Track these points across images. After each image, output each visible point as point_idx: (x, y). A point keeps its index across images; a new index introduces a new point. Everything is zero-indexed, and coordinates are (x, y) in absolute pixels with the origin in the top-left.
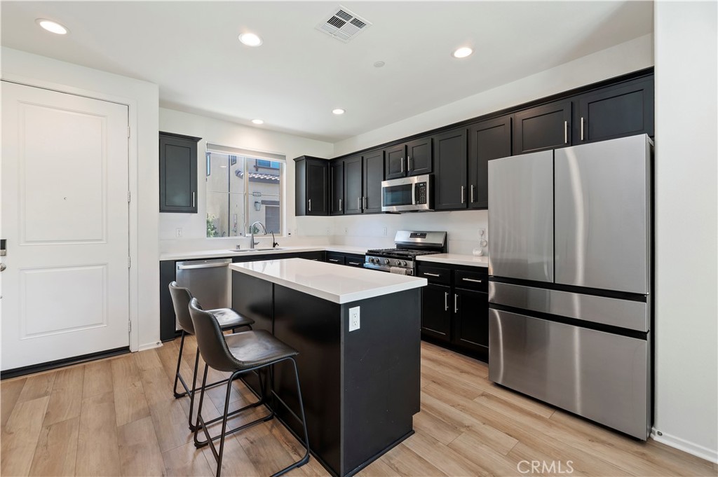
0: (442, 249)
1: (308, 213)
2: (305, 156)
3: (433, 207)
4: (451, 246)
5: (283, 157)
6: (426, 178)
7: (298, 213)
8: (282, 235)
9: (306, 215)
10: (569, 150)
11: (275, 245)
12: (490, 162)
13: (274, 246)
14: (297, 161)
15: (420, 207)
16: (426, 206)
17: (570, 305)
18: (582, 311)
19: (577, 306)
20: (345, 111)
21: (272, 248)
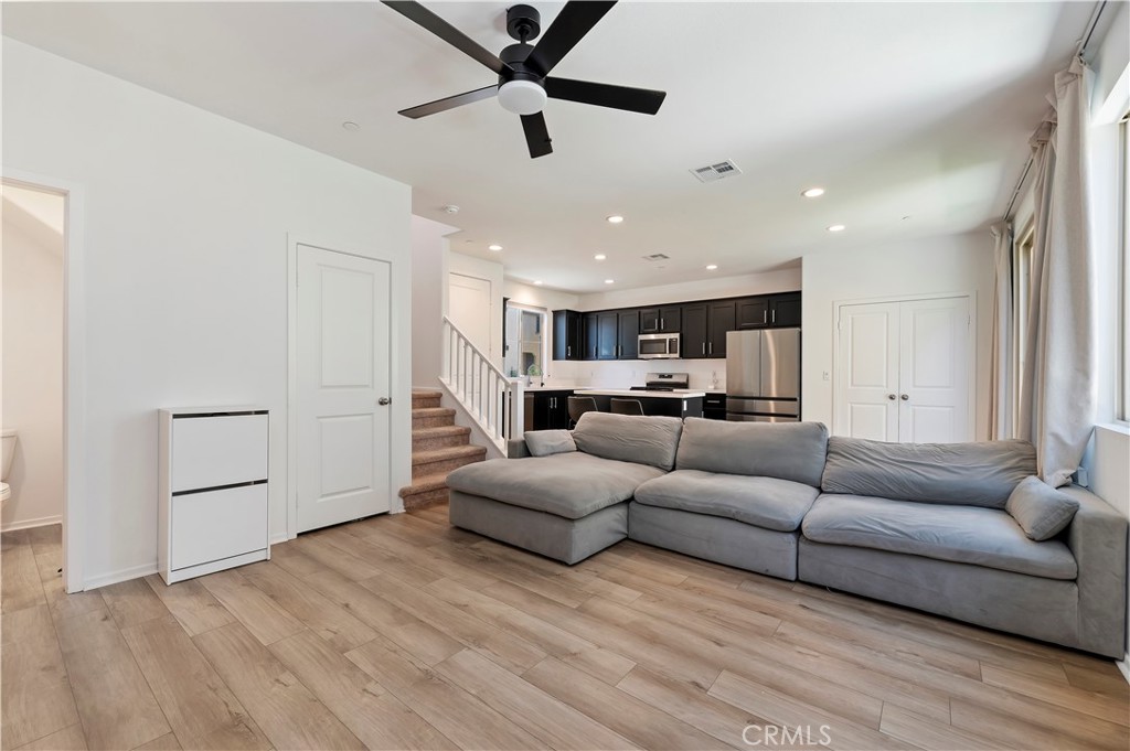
0: (685, 386)
1: (567, 358)
2: (562, 309)
3: (682, 356)
4: (691, 384)
5: (545, 309)
6: (677, 336)
7: (555, 357)
8: (544, 377)
9: (562, 359)
10: (768, 332)
11: (542, 384)
12: (728, 333)
14: (556, 314)
15: (673, 355)
16: (677, 355)
17: (769, 407)
18: (776, 409)
19: (772, 406)
21: (541, 386)
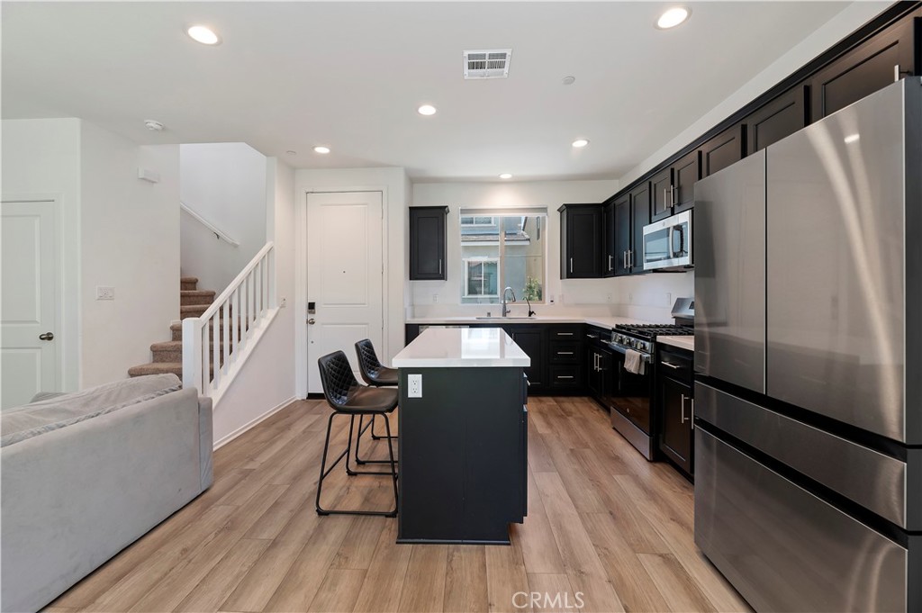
1: (569, 275)
2: (565, 205)
5: (544, 209)
6: (686, 217)
7: (562, 276)
8: (544, 303)
9: (568, 278)
11: (530, 313)
13: (530, 315)
14: (562, 210)
16: (688, 260)
20: (589, 141)
21: (527, 316)
